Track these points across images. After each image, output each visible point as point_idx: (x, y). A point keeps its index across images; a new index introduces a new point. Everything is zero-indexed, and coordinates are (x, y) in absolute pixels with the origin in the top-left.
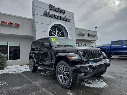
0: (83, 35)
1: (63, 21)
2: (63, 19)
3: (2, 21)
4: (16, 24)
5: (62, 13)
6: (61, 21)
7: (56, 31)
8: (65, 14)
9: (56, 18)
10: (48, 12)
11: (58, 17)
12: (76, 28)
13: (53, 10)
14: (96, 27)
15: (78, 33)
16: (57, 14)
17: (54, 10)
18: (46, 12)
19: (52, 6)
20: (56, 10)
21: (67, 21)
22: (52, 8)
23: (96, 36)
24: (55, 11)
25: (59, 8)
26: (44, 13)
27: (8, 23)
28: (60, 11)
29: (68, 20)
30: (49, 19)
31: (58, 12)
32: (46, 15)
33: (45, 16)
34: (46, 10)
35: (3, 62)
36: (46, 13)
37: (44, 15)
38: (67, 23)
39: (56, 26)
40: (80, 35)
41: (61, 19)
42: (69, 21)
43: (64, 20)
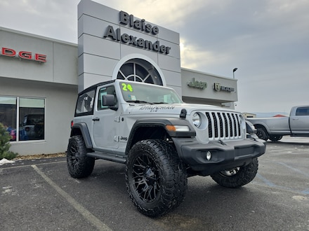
0: (200, 87)
1: (151, 53)
2: (151, 48)
3: (3, 49)
4: (36, 55)
5: (149, 34)
6: (146, 51)
8: (158, 35)
9: (134, 44)
10: (115, 29)
11: (140, 43)
12: (184, 70)
13: (127, 26)
14: (234, 70)
15: (189, 81)
16: (138, 35)
17: (131, 26)
18: (110, 30)
19: (125, 15)
20: (136, 26)
21: (161, 52)
22: (125, 20)
23: (233, 91)
24: (132, 28)
25: (143, 21)
27: (17, 54)
28: (144, 28)
30: (117, 45)
31: (140, 31)
33: (109, 38)
34: (111, 25)
35: (3, 144)
36: (111, 32)
37: (105, 37)
38: (162, 56)
39: (135, 63)
40: (194, 87)
41: (147, 46)
42: (167, 53)
43: (154, 50)
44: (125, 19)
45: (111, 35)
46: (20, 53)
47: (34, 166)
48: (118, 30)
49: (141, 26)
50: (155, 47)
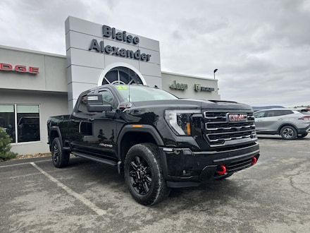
0: (181, 89)
1: (133, 61)
2: (133, 56)
3: (2, 64)
4: (30, 68)
6: (129, 60)
7: (119, 81)
8: (140, 44)
9: (117, 54)
10: (99, 42)
11: (122, 53)
12: (163, 74)
14: (215, 71)
15: (171, 83)
16: (121, 46)
17: (113, 38)
18: (94, 43)
19: (108, 28)
20: (118, 38)
21: (142, 60)
23: (213, 90)
24: (114, 40)
25: (124, 33)
26: (92, 45)
27: (14, 68)
29: (146, 58)
31: (122, 41)
32: (96, 49)
33: (94, 50)
34: (95, 38)
35: (5, 146)
36: (95, 45)
37: (90, 49)
38: (143, 63)
39: (119, 70)
41: (129, 55)
42: (147, 60)
43: (135, 58)
44: (107, 32)
45: (95, 47)
46: (16, 67)
47: (32, 163)
48: (102, 43)
49: (123, 37)
50: (136, 56)
